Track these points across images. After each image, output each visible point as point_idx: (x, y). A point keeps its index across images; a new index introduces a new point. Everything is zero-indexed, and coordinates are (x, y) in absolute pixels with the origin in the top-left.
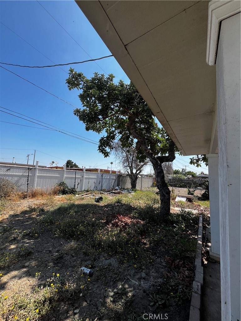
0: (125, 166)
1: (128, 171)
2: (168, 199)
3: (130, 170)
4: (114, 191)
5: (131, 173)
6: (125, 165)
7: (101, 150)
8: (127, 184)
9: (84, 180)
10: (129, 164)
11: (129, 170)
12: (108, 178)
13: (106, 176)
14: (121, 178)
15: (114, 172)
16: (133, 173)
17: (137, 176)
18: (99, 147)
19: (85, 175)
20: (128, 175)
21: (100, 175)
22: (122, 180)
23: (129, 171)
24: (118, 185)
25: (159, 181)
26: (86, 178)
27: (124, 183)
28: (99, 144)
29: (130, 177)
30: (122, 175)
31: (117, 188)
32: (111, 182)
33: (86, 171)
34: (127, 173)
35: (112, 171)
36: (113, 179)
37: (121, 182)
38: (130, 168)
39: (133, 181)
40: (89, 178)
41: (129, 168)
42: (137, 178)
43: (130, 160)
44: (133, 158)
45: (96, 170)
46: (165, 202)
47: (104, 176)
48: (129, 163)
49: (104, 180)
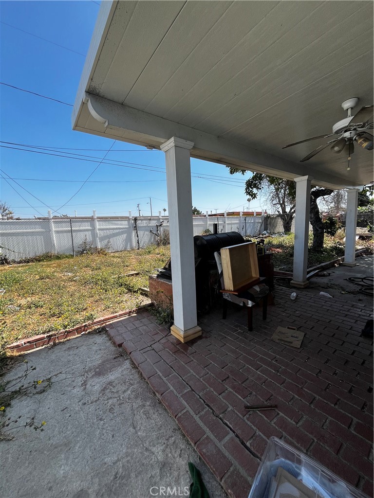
0: (274, 204)
1: (278, 210)
2: (321, 233)
3: (282, 208)
4: (261, 236)
5: (283, 213)
6: (275, 202)
7: (248, 192)
8: (278, 227)
9: (226, 226)
10: (279, 201)
11: (280, 208)
12: (252, 221)
13: (250, 220)
14: (269, 220)
15: (259, 214)
16: (285, 212)
17: (292, 215)
18: (246, 189)
19: (226, 220)
20: (279, 215)
21: (242, 219)
22: (270, 223)
23: (280, 210)
24: (266, 229)
25: (312, 217)
26: (228, 224)
27: (274, 226)
28: (245, 186)
29: (282, 218)
30: (270, 217)
31: (265, 232)
32: (256, 226)
33: (227, 215)
34: (277, 213)
35: (256, 212)
36: (258, 222)
37: (269, 226)
38: (281, 206)
39: (286, 222)
40: (231, 224)
41: (279, 206)
42: (291, 218)
43: (280, 196)
44: (285, 192)
45: (238, 214)
46: (318, 237)
47: (247, 219)
48: (279, 199)
49: (248, 225)
